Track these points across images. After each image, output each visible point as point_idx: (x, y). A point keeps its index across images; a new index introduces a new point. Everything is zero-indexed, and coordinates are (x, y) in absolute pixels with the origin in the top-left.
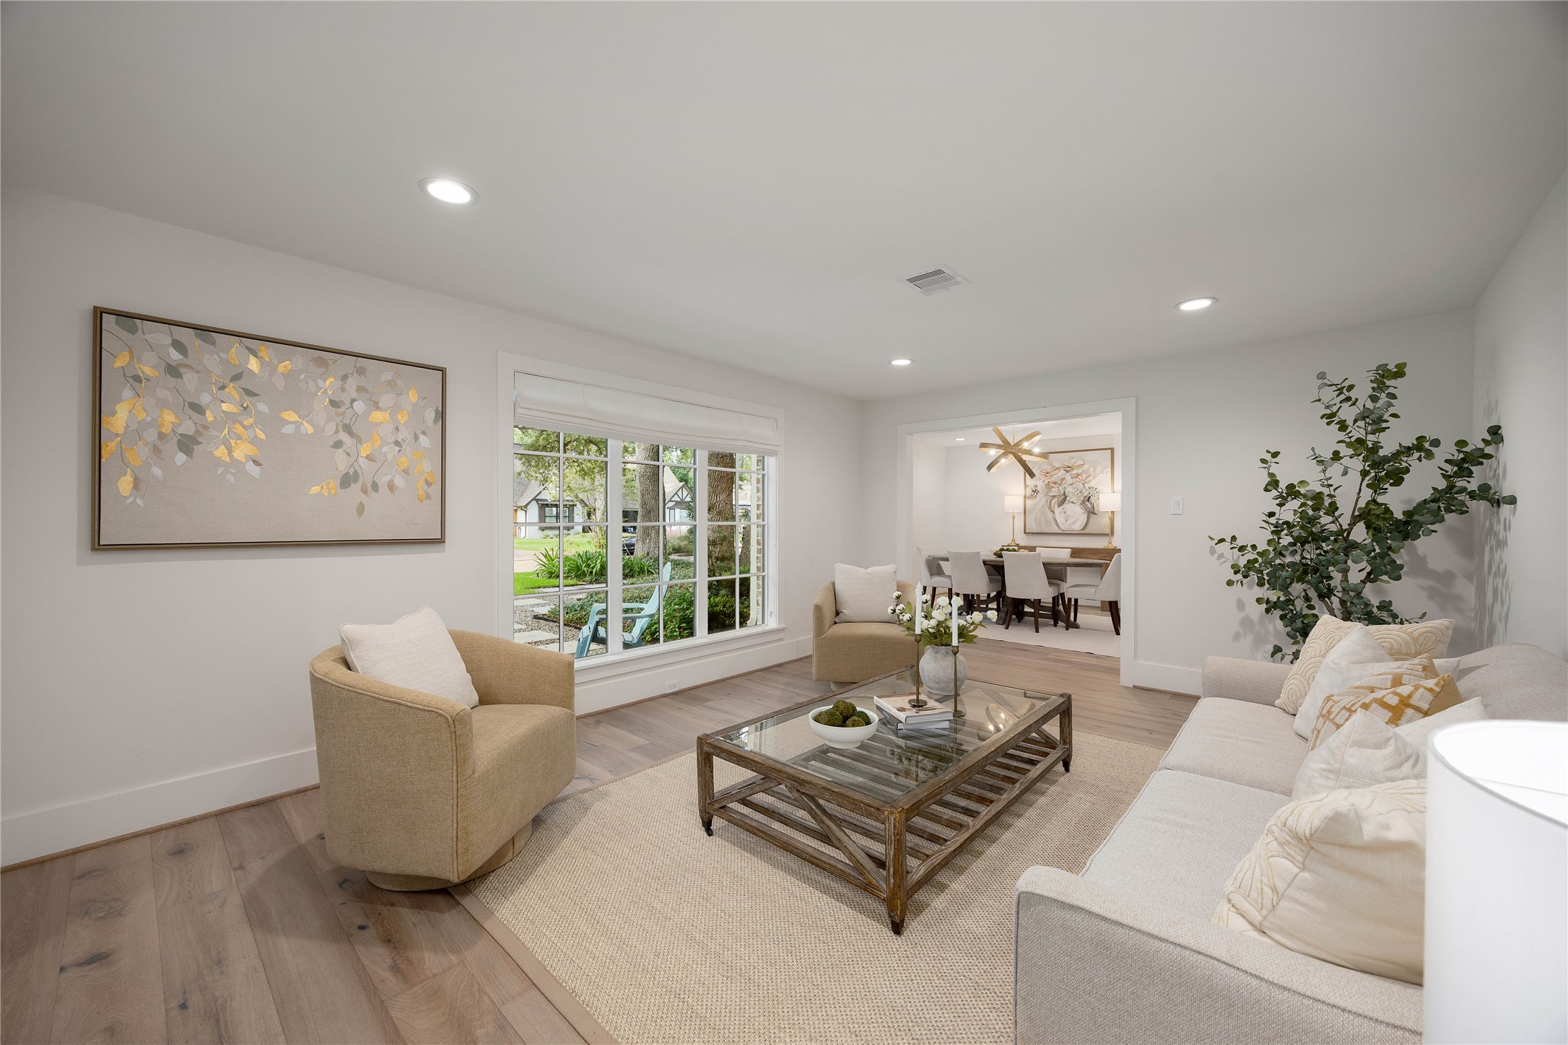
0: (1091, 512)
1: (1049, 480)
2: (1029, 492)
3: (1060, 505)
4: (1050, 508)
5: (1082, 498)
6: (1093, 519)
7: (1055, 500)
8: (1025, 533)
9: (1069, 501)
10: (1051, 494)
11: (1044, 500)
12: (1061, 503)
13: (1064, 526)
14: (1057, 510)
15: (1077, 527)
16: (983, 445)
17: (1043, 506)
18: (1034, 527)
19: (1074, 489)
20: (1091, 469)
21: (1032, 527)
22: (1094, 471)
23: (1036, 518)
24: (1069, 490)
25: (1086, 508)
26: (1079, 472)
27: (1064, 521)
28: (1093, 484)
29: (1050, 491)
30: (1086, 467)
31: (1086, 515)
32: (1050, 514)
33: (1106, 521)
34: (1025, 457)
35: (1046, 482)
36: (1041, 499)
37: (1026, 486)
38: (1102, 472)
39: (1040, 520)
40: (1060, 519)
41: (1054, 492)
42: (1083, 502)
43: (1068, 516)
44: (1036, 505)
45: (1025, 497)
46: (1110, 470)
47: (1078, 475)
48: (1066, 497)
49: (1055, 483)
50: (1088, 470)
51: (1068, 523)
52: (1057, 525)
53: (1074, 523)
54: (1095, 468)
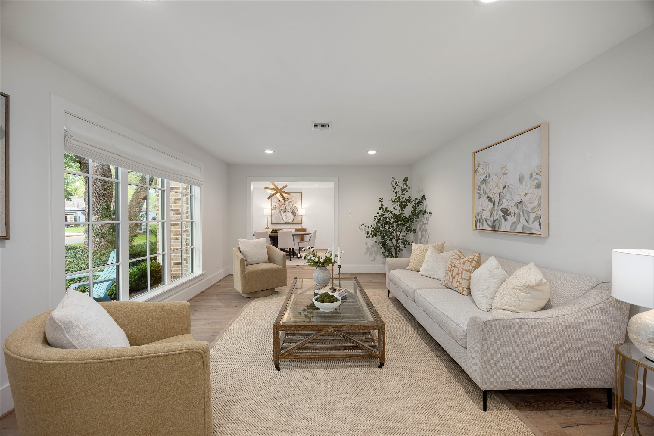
0: (295, 215)
1: (280, 203)
2: (273, 208)
3: (284, 213)
4: (280, 214)
5: (292, 210)
6: (296, 218)
7: (282, 211)
8: (271, 223)
9: (287, 211)
10: (281, 209)
11: (278, 211)
12: (284, 212)
13: (286, 221)
14: (283, 215)
15: (290, 221)
16: (266, 188)
17: (278, 213)
18: (275, 221)
19: (289, 207)
20: (295, 200)
21: (274, 221)
22: (296, 201)
23: (275, 218)
24: (287, 207)
25: (293, 214)
26: (291, 201)
27: (286, 219)
28: (295, 205)
29: (281, 208)
30: (293, 199)
31: (293, 216)
32: (280, 216)
33: (300, 218)
34: (284, 195)
35: (279, 204)
36: (277, 210)
37: (271, 205)
38: (299, 201)
39: (277, 218)
40: (284, 218)
41: (282, 208)
42: (292, 212)
43: (287, 217)
44: (275, 212)
45: (271, 209)
46: (301, 200)
47: (291, 202)
48: (286, 210)
49: (282, 204)
50: (294, 200)
51: (287, 219)
52: (283, 220)
53: (289, 219)
54: (296, 200)
